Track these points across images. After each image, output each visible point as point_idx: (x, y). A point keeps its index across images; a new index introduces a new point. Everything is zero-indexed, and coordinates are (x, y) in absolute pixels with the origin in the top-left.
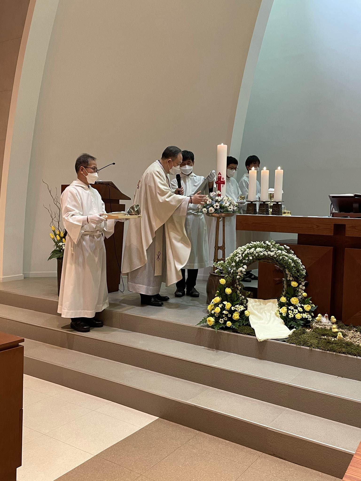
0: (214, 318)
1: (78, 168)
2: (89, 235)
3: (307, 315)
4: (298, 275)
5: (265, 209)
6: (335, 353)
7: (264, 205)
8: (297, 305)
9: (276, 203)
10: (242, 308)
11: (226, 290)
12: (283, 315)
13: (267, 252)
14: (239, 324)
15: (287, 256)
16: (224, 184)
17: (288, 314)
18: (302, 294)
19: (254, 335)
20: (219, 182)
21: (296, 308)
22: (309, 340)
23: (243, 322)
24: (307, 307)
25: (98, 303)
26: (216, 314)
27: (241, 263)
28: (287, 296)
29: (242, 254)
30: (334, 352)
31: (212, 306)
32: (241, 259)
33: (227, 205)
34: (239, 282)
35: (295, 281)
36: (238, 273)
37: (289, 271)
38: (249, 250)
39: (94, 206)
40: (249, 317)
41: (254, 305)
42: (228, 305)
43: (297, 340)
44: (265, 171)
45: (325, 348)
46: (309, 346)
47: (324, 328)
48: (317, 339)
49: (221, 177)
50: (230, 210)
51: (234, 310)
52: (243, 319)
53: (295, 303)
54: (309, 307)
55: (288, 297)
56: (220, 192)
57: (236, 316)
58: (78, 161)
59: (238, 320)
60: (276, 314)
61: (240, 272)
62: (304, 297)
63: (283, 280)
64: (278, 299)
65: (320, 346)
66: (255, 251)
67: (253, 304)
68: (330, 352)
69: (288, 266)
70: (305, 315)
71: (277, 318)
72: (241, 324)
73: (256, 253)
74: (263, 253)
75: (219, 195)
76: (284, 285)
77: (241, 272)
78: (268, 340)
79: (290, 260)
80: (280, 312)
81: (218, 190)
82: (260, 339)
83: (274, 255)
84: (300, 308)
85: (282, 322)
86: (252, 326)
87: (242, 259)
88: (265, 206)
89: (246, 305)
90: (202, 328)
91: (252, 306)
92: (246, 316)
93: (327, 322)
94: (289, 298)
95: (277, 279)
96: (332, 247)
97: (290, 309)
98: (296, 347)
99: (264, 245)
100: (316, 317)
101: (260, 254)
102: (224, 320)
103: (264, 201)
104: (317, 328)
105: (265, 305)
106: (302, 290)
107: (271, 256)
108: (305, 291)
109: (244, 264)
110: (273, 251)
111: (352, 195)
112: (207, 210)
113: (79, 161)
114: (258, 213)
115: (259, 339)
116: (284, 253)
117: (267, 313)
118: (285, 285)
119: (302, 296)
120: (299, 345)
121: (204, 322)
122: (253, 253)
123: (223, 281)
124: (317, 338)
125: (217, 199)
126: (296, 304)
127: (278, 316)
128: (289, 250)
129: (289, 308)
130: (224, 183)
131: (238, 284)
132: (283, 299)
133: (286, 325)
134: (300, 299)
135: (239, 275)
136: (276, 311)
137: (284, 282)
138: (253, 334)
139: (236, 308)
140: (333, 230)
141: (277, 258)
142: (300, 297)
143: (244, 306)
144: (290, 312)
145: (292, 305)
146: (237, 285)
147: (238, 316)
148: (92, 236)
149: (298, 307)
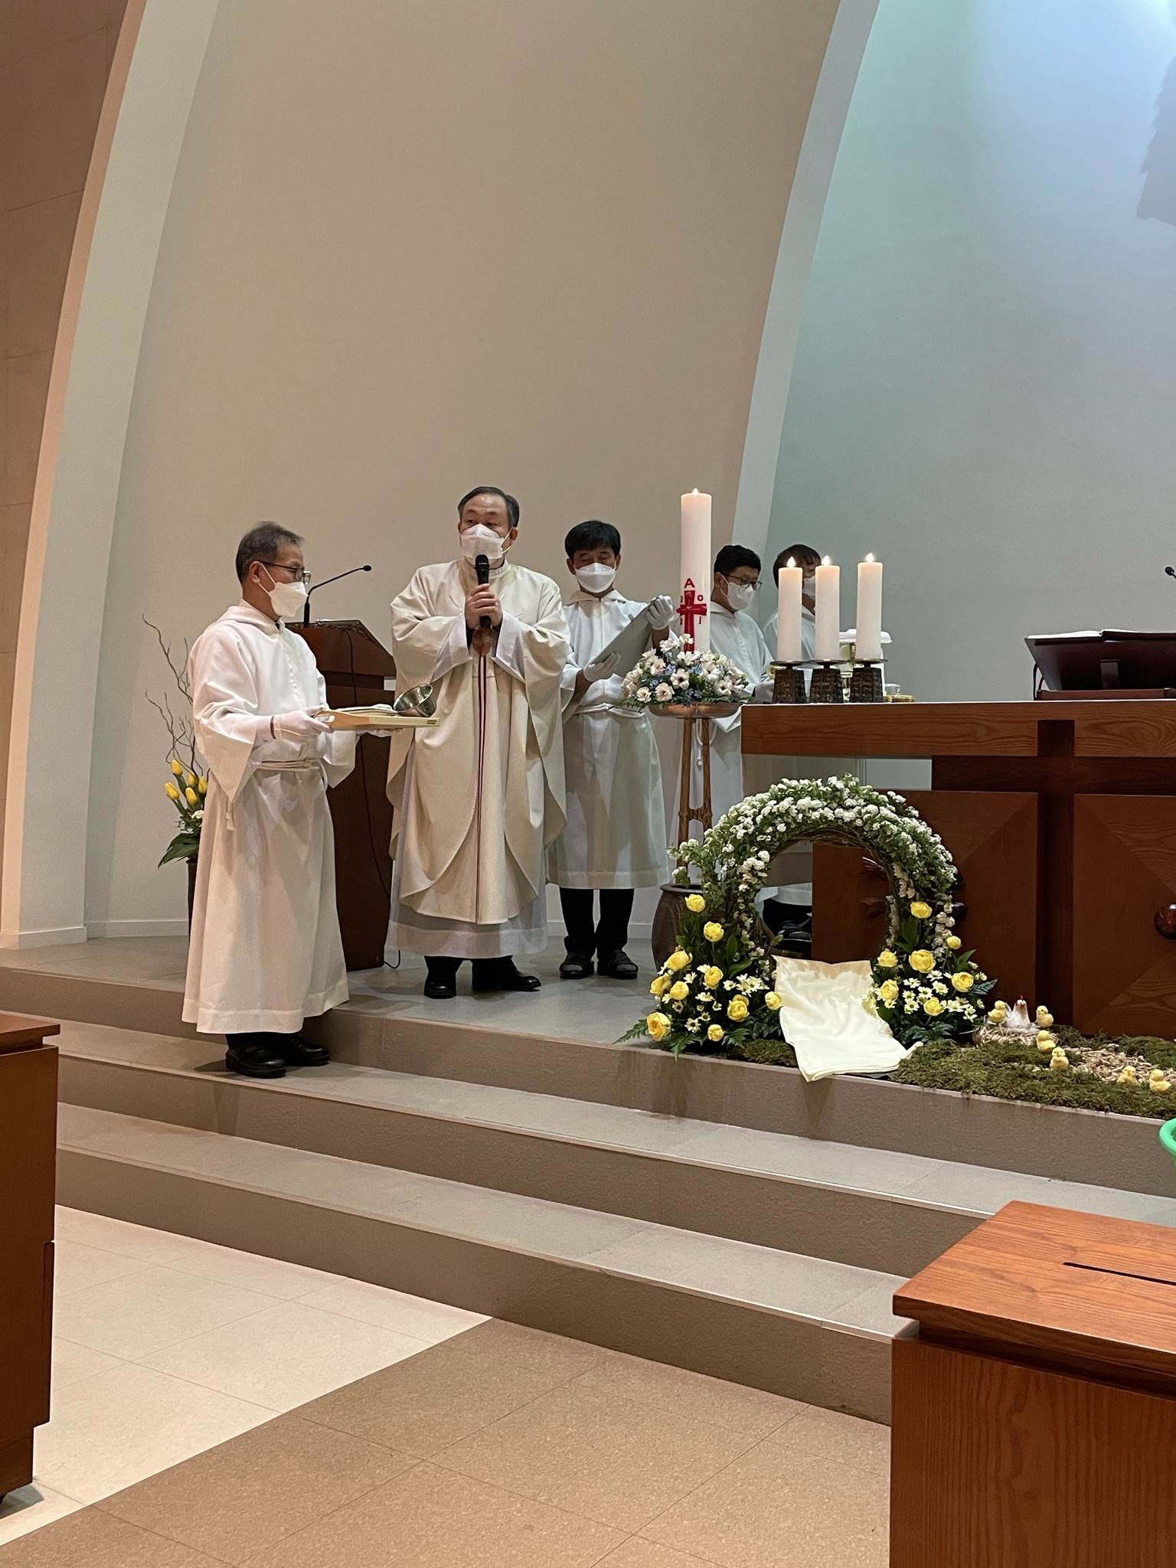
0: (670, 1016)
1: (244, 564)
2: (279, 775)
3: (962, 1004)
4: (931, 882)
5: (828, 687)
6: (1038, 1106)
7: (826, 674)
8: (930, 976)
9: (863, 666)
10: (756, 984)
11: (705, 927)
12: (887, 1005)
13: (834, 810)
14: (747, 1032)
15: (894, 822)
16: (705, 614)
17: (901, 1002)
18: (944, 940)
19: (792, 1062)
20: (688, 608)
21: (929, 984)
22: (959, 1072)
23: (759, 1028)
24: (962, 981)
25: (312, 989)
26: (677, 1004)
27: (752, 844)
28: (901, 949)
29: (755, 815)
30: (1037, 1101)
31: (663, 981)
32: (750, 833)
33: (713, 676)
34: (747, 905)
35: (923, 899)
36: (741, 874)
37: (903, 870)
38: (775, 805)
39: (294, 685)
40: (781, 1014)
41: (797, 977)
42: (712, 974)
43: (925, 1071)
44: (827, 569)
45: (1009, 1091)
46: (960, 1089)
47: (1015, 1041)
48: (987, 1067)
49: (693, 592)
50: (723, 692)
51: (732, 989)
52: (761, 1021)
53: (924, 967)
54: (967, 979)
55: (903, 953)
56: (692, 636)
57: (739, 1007)
58: (245, 545)
59: (743, 1020)
60: (865, 1005)
61: (749, 871)
62: (952, 950)
63: (886, 899)
64: (873, 958)
65: (995, 1085)
66: (794, 807)
67: (794, 974)
68: (1024, 1102)
69: (898, 855)
70: (954, 1006)
71: (869, 1017)
72: (754, 1035)
73: (797, 813)
74: (821, 811)
75: (690, 648)
76: (890, 916)
77: (753, 873)
78: (836, 1078)
79: (904, 834)
80: (878, 999)
81: (686, 632)
82: (809, 1073)
83: (854, 820)
84: (940, 984)
85: (883, 1031)
86: (788, 1040)
87: (753, 833)
88: (830, 677)
89: (770, 977)
90: (634, 1052)
91: (790, 980)
92: (770, 1010)
93: (1023, 1025)
94: (905, 955)
95: (871, 901)
96: (1037, 793)
97: (909, 986)
98: (919, 1092)
99: (824, 789)
100: (990, 1011)
101: (810, 817)
102: (700, 1021)
103: (825, 660)
104: (994, 1043)
105: (830, 980)
106: (946, 928)
107: (844, 823)
108: (955, 931)
109: (762, 846)
110: (853, 807)
111: (1096, 634)
112: (650, 694)
113: (248, 544)
114: (808, 700)
115: (808, 1075)
116: (884, 811)
117: (837, 1002)
118: (894, 916)
119: (946, 947)
120: (929, 1086)
121: (639, 1032)
122: (787, 812)
123: (695, 902)
124: (985, 1065)
125: (683, 660)
126: (926, 970)
127: (870, 1012)
128: (905, 808)
129: (906, 982)
130: (704, 612)
131: (746, 912)
132: (888, 959)
133: (897, 1037)
134: (939, 958)
135: (746, 882)
136: (865, 997)
137: (891, 906)
138: (789, 1062)
139: (738, 985)
140: (1036, 740)
141: (865, 828)
142: (941, 950)
143: (763, 979)
144: (909, 997)
145: (915, 974)
146: (740, 914)
147: (743, 1006)
148: (288, 778)
149: (934, 981)
